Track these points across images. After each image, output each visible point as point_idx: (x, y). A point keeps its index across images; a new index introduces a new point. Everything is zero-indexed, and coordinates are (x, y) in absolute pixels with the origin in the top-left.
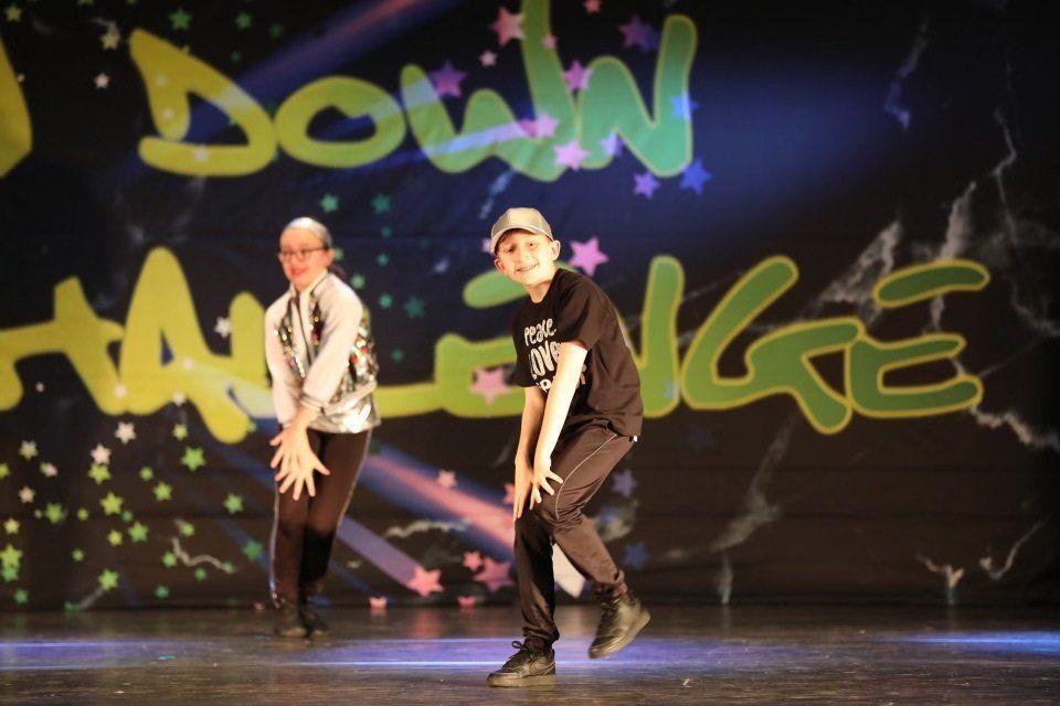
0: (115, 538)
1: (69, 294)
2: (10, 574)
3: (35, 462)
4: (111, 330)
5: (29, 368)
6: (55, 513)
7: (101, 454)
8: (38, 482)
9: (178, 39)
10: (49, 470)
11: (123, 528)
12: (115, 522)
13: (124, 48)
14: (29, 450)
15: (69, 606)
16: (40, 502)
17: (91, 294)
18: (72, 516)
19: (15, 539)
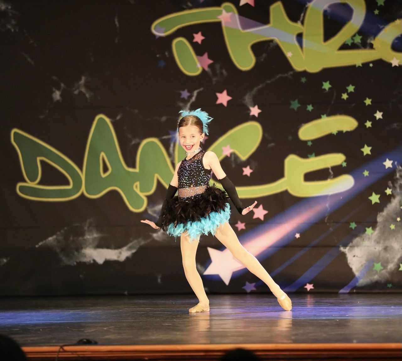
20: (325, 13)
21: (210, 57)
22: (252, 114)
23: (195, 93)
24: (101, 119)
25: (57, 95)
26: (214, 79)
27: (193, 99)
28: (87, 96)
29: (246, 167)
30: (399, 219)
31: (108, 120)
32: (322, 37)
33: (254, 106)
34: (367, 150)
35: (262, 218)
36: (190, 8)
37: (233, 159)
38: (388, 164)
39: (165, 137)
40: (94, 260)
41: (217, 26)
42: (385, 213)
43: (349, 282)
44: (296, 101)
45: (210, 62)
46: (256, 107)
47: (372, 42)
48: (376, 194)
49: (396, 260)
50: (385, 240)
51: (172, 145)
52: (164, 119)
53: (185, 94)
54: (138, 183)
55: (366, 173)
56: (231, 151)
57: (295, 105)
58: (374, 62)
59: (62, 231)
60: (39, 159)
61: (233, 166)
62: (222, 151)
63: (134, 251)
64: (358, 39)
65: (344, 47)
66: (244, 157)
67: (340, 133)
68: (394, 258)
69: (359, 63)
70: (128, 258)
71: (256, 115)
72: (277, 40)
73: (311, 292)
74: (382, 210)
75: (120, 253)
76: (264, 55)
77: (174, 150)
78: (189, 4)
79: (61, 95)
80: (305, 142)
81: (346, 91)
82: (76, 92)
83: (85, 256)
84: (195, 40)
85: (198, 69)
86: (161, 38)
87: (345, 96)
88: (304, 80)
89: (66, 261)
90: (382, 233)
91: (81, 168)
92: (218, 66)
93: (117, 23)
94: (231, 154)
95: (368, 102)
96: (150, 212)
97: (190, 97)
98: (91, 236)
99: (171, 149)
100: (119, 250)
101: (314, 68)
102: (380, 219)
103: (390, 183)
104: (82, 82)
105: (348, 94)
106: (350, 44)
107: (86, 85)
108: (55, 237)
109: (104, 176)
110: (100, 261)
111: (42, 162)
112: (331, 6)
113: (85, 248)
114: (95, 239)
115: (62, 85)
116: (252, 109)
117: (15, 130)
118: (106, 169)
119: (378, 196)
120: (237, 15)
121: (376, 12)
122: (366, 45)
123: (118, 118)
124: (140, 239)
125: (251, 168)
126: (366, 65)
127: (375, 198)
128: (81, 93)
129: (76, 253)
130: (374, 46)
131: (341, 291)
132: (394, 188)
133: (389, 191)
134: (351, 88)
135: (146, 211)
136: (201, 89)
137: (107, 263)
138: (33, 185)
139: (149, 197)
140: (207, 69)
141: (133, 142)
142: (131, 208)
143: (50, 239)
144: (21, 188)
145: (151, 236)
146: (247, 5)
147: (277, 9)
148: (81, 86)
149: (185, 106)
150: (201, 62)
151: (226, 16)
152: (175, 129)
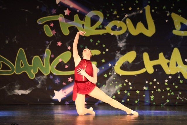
0: (169, 94)
1: (161, 55)
2: (152, 100)
3: (156, 82)
4: (168, 61)
5: (155, 67)
6: (159, 90)
7: (166, 81)
8: (157, 85)
9: (179, 14)
10: (158, 83)
11: (170, 93)
12: (169, 92)
13: (170, 16)
14: (155, 80)
15: (162, 105)
16: (157, 88)
17: (165, 55)
18: (162, 91)
19: (153, 94)
20: (91, 18)
21: (55, 31)
22: (68, 49)
23: (51, 42)
24: (21, 50)
25: (7, 42)
26: (57, 38)
27: (50, 44)
28: (17, 42)
29: (66, 65)
30: (113, 82)
31: (23, 50)
32: (90, 26)
33: (69, 46)
34: (103, 61)
35: (71, 81)
36: (50, 16)
37: (62, 63)
38: (110, 65)
39: (41, 56)
40: (18, 94)
41: (58, 21)
42: (109, 80)
43: (97, 101)
44: (82, 45)
45: (56, 32)
46: (70, 47)
47: (105, 27)
48: (106, 74)
49: (112, 95)
50: (109, 88)
51: (43, 58)
52: (41, 50)
53: (47, 42)
54: (32, 70)
55: (103, 68)
56: (62, 60)
58: (106, 34)
59: (8, 84)
60: (1, 62)
61: (62, 65)
62: (59, 60)
63: (31, 91)
64: (101, 26)
65: (97, 29)
66: (65, 62)
67: (95, 55)
68: (111, 94)
69: (101, 34)
70: (29, 93)
71: (70, 49)
72: (76, 26)
73: (86, 105)
74: (108, 79)
75: (26, 92)
76: (72, 31)
77: (44, 60)
78: (49, 14)
79: (8, 42)
81: (97, 42)
82: (13, 41)
83: (15, 92)
84: (51, 26)
85: (52, 35)
86: (40, 25)
87: (97, 44)
88: (84, 39)
89: (9, 94)
90: (108, 86)
91: (14, 65)
92: (58, 34)
93: (26, 20)
94: (62, 61)
95: (104, 46)
96: (36, 79)
97: (49, 43)
98: (17, 86)
99: (43, 59)
100: (26, 91)
101: (88, 35)
102: (107, 82)
103: (110, 71)
104: (15, 38)
105: (98, 43)
106: (98, 28)
107: (16, 39)
108: (6, 86)
109: (21, 67)
110: (20, 94)
111: (2, 63)
112: (93, 16)
113: (15, 90)
114: (18, 87)
115: (9, 39)
116: (68, 47)
118: (22, 65)
119: (107, 75)
120: (64, 18)
121: (107, 18)
122: (103, 28)
123: (26, 49)
124: (33, 87)
125: (68, 66)
126: (103, 34)
127: (106, 76)
128: (14, 41)
129: (12, 91)
130: (106, 29)
131: (95, 104)
132: (111, 72)
133: (110, 74)
134: (99, 42)
135: (35, 79)
136: (52, 41)
137: (22, 94)
139: (35, 74)
140: (54, 34)
141: (31, 57)
142: (30, 78)
143: (4, 87)
145: (36, 87)
146: (67, 15)
147: (76, 17)
148: (15, 39)
149: (47, 46)
150: (53, 32)
151: (60, 18)
152: (44, 53)
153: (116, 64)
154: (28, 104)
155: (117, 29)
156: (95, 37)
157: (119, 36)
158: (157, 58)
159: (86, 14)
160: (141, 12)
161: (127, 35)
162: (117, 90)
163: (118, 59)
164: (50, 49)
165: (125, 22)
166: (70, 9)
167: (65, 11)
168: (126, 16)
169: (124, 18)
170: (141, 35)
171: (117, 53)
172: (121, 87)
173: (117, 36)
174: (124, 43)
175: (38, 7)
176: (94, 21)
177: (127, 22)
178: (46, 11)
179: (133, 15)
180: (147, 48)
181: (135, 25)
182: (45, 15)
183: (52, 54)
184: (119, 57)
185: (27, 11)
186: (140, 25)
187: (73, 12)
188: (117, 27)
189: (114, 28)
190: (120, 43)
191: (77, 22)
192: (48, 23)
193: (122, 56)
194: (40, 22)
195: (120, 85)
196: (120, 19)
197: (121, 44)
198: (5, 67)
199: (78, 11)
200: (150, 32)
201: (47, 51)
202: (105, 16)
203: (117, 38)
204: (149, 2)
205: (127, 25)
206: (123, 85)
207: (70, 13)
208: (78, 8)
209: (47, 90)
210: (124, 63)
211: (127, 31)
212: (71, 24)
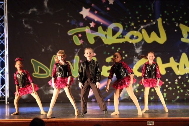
0: (179, 92)
1: (172, 59)
2: (165, 96)
3: (168, 82)
4: (177, 64)
5: (167, 69)
6: (170, 88)
7: (176, 80)
8: (168, 84)
9: (186, 25)
10: (170, 83)
11: (180, 90)
12: (178, 89)
13: (179, 26)
14: (167, 80)
15: (173, 101)
16: (168, 87)
17: (175, 59)
18: (173, 89)
19: (165, 92)
20: (113, 29)
21: (83, 40)
23: (79, 50)
25: (43, 50)
26: (84, 46)
27: (79, 51)
28: (51, 50)
32: (112, 35)
39: (71, 61)
41: (85, 32)
46: (95, 53)
52: (71, 56)
53: (76, 50)
57: (105, 53)
58: (125, 42)
59: (44, 86)
60: (38, 67)
63: (63, 91)
64: (121, 36)
65: (117, 38)
69: (121, 42)
70: (62, 93)
71: (95, 55)
72: (100, 36)
73: (109, 101)
76: (97, 40)
78: (77, 27)
80: (107, 63)
81: (118, 49)
82: (48, 49)
83: (50, 92)
84: (79, 36)
85: (80, 44)
86: (70, 36)
88: (107, 46)
89: (46, 93)
91: (49, 68)
92: (85, 43)
95: (124, 52)
97: (78, 51)
99: (73, 64)
101: (110, 43)
106: (119, 37)
107: (51, 48)
108: (42, 87)
111: (40, 68)
113: (50, 90)
115: (45, 48)
117: (32, 59)
120: (90, 30)
121: (126, 29)
122: (123, 37)
126: (123, 43)
129: (48, 91)
130: (125, 38)
136: (80, 49)
138: (37, 73)
140: (82, 43)
144: (34, 75)
146: (92, 27)
147: (100, 28)
148: (49, 48)
149: (76, 53)
150: (81, 42)
151: (87, 30)
152: (74, 59)
153: (134, 67)
154: (61, 102)
155: (134, 38)
156: (116, 45)
157: (136, 44)
158: (168, 61)
159: (109, 26)
160: (154, 23)
161: (143, 43)
162: (135, 89)
163: (136, 63)
164: (78, 55)
165: (141, 32)
166: (95, 22)
167: (91, 24)
168: (142, 27)
169: (140, 29)
170: (155, 43)
171: (134, 58)
172: (138, 86)
173: (134, 44)
174: (141, 49)
175: (68, 21)
176: (114, 32)
177: (143, 32)
178: (75, 24)
179: (148, 26)
180: (160, 53)
181: (149, 34)
182: (74, 27)
183: (80, 60)
184: (136, 61)
185: (59, 24)
186: (153, 34)
187: (97, 24)
188: (135, 37)
189: (132, 37)
190: (137, 49)
191: (101, 33)
192: (77, 34)
193: (139, 60)
194: (70, 33)
195: (138, 85)
196: (136, 30)
197: (138, 51)
198: (42, 71)
199: (101, 23)
200: (162, 39)
201: (76, 57)
202: (124, 28)
203: (135, 45)
204: (161, 15)
205: (143, 34)
206: (140, 85)
207: (95, 26)
208: (102, 21)
209: (77, 89)
210: (140, 66)
211: (143, 40)
212: (96, 34)
